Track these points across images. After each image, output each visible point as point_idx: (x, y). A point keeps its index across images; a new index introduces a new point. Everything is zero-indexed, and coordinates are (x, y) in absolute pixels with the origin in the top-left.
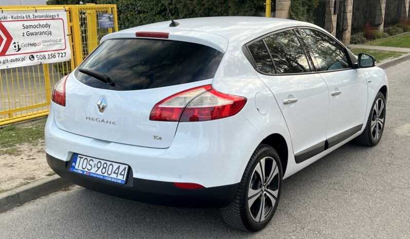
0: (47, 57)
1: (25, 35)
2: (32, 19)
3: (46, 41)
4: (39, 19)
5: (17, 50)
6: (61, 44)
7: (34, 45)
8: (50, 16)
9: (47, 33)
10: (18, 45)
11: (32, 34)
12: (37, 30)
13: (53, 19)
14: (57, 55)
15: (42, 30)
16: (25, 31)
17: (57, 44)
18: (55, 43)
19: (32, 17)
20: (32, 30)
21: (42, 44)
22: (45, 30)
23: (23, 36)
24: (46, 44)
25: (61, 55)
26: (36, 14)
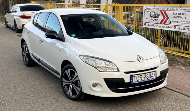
0: (181, 28)
1: (174, 17)
2: (178, 10)
3: (182, 21)
4: (181, 10)
5: (170, 23)
6: (189, 24)
7: (177, 22)
8: (187, 10)
9: (183, 17)
10: (170, 21)
11: (177, 17)
12: (179, 16)
13: (188, 11)
14: (186, 29)
15: (181, 16)
16: (174, 15)
17: (187, 24)
18: (187, 23)
19: (178, 9)
20: (177, 16)
21: (180, 22)
22: (183, 16)
23: (173, 17)
24: (182, 22)
25: (188, 29)
26: (180, 8)
